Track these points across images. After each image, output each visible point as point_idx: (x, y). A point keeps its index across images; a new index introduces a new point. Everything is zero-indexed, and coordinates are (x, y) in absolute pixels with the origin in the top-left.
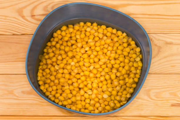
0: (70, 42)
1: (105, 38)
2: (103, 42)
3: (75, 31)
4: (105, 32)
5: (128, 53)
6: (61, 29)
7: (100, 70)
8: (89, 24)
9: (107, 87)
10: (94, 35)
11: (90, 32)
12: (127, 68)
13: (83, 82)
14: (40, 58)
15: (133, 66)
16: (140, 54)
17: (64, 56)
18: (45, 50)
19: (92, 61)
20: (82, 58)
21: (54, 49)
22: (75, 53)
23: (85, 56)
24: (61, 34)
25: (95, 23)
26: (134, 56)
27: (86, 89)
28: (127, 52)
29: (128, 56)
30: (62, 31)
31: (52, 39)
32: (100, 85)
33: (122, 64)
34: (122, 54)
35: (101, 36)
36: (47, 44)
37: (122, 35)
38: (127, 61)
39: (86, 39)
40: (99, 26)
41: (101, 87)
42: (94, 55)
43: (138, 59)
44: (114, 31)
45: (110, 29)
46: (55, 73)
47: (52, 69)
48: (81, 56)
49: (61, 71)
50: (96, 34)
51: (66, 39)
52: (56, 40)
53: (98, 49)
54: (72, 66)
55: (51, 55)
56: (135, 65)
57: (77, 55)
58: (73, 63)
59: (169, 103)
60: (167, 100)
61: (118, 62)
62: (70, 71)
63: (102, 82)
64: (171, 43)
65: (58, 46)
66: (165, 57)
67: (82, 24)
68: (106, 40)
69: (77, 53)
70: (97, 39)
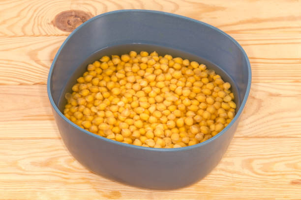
0: (116, 76)
1: (171, 70)
2: (168, 76)
3: (123, 63)
4: (171, 63)
5: (211, 90)
6: (101, 60)
7: (167, 112)
8: (145, 53)
9: (180, 137)
10: (154, 67)
11: (147, 64)
12: (211, 109)
13: (138, 129)
14: (66, 97)
15: (221, 107)
16: (231, 92)
17: (106, 94)
18: (75, 88)
19: (152, 100)
20: (136, 96)
21: (90, 85)
22: (124, 91)
23: (141, 94)
24: (100, 67)
25: (155, 52)
26: (222, 94)
27: (143, 139)
28: (208, 89)
29: (211, 95)
30: (101, 62)
31: (85, 74)
32: (168, 132)
33: (202, 105)
34: (202, 92)
35: (165, 67)
36: (78, 80)
37: (198, 67)
38: (210, 100)
39: (141, 73)
40: (161, 57)
41: (170, 137)
42: (154, 92)
43: (228, 99)
44: (186, 62)
45: (178, 60)
46: (91, 118)
47: (87, 111)
48: (134, 94)
49: (101, 114)
50: (157, 66)
51: (109, 72)
52: (93, 74)
53: (161, 84)
54: (119, 107)
55: (85, 93)
56: (224, 106)
57: (126, 92)
58: (120, 104)
59: (287, 179)
60: (283, 175)
61: (195, 102)
62: (116, 114)
63: (170, 129)
64: (278, 95)
65: (96, 81)
66: (270, 114)
67: (133, 54)
68: (173, 72)
69: (127, 91)
70: (158, 72)
